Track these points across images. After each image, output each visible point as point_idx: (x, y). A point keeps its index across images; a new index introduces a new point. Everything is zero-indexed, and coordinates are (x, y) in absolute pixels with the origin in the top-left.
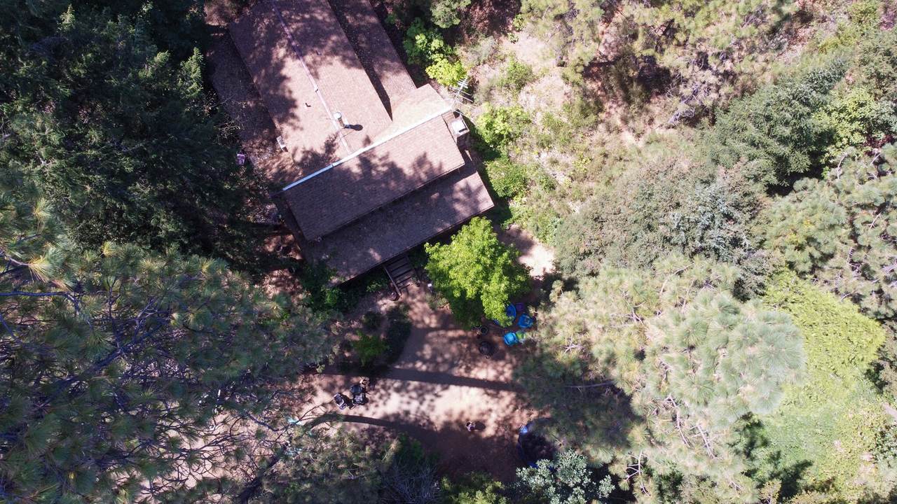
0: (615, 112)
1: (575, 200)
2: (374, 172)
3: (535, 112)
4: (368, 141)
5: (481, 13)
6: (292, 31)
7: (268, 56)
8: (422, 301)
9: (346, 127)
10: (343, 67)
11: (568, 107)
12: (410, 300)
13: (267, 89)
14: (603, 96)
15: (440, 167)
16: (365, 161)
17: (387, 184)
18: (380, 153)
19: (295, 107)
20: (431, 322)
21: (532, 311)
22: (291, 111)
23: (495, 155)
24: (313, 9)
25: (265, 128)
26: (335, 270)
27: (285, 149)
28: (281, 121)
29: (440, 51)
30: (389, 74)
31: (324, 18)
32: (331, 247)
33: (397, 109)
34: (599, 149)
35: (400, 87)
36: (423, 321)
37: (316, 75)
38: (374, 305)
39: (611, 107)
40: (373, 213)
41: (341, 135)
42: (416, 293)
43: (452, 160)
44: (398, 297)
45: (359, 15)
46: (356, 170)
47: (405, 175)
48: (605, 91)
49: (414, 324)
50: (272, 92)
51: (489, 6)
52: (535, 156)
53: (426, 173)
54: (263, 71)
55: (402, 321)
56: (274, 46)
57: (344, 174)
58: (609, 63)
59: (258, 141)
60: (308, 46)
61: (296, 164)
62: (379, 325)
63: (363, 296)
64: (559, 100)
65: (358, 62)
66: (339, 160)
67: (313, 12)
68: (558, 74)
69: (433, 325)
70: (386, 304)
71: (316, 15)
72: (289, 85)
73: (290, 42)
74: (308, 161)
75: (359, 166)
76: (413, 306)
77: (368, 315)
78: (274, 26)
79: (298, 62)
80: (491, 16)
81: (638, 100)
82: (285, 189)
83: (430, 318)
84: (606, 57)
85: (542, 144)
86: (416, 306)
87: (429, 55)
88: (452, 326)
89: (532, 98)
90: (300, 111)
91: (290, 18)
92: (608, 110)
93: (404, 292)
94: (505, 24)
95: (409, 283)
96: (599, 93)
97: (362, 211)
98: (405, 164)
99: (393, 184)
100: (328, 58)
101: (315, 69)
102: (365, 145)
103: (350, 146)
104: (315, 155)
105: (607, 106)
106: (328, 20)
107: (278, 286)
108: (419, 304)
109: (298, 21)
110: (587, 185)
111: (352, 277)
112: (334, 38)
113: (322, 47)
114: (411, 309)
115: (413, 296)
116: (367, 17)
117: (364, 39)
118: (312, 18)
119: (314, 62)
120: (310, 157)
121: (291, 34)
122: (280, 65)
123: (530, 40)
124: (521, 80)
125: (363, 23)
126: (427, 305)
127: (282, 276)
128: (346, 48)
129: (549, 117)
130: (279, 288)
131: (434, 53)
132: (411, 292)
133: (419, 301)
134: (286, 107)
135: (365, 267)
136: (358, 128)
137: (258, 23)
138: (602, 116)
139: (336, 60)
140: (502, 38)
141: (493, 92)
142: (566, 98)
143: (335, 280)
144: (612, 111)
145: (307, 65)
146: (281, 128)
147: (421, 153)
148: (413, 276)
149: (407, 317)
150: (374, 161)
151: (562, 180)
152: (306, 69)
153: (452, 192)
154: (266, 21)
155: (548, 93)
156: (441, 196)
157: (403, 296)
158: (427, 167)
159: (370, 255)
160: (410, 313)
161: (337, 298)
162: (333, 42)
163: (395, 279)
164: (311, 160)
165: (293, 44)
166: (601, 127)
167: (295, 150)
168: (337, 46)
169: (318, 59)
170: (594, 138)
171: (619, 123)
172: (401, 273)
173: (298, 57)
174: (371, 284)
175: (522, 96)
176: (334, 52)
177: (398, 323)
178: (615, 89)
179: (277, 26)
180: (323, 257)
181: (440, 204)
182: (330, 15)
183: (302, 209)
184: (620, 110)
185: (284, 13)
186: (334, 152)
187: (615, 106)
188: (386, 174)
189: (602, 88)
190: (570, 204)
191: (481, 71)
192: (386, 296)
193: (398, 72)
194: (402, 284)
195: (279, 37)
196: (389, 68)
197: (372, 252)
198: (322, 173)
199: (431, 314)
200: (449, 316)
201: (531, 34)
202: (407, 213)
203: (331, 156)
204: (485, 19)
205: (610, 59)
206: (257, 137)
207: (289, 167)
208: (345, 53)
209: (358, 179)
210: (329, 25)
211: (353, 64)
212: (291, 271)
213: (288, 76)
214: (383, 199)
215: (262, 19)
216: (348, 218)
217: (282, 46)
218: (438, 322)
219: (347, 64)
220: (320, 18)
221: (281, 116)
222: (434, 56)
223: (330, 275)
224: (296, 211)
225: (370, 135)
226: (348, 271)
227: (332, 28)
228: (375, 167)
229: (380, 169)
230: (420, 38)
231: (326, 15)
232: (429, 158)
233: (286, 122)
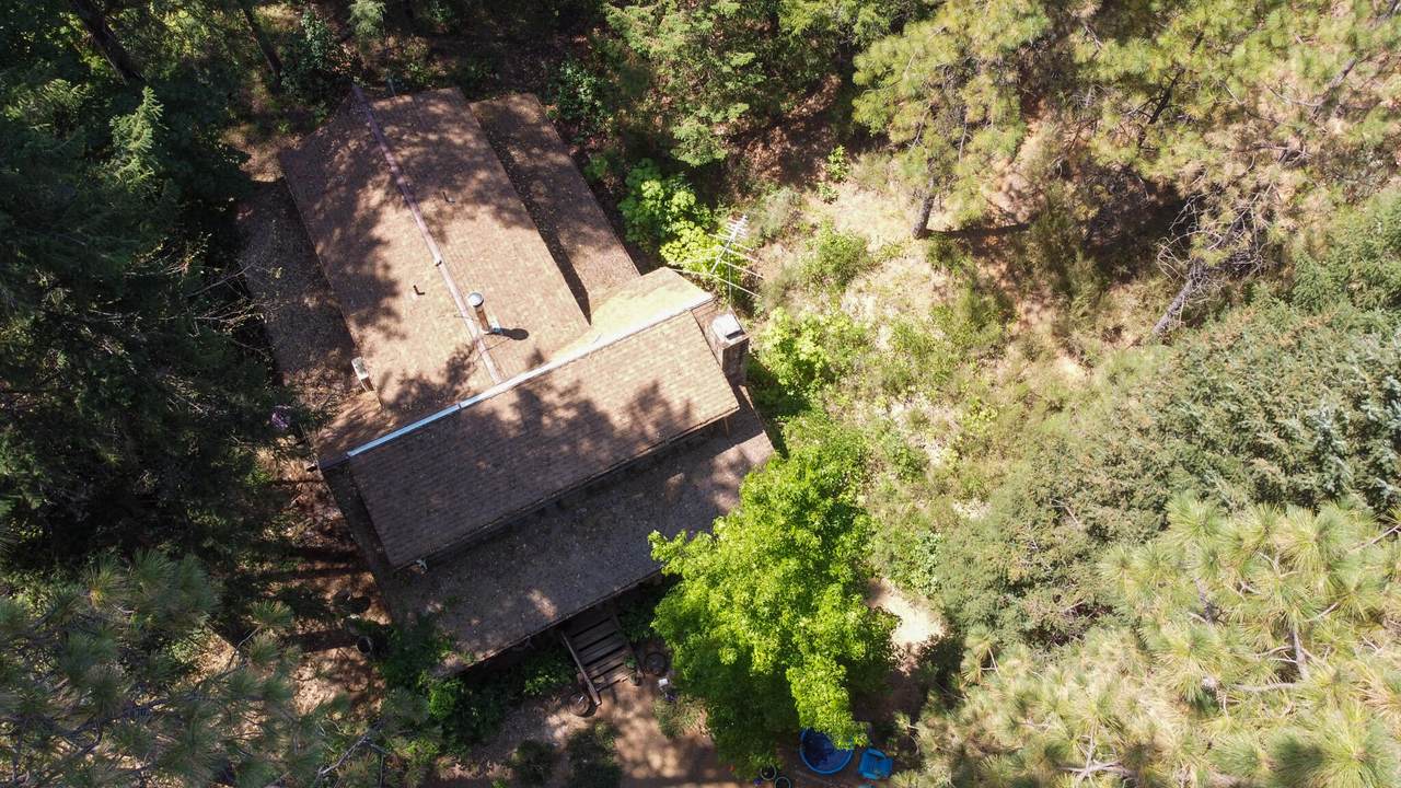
0: (1039, 320)
1: (969, 495)
2: (546, 421)
3: (876, 327)
4: (538, 358)
5: (765, 155)
6: (400, 159)
7: (350, 203)
8: (647, 715)
9: (494, 332)
10: (497, 225)
11: (943, 312)
12: (618, 713)
13: (341, 264)
14: (1011, 290)
15: (687, 413)
16: (529, 398)
17: (574, 445)
18: (562, 382)
19: (395, 294)
20: (664, 765)
21: (903, 723)
22: (387, 302)
23: (799, 406)
24: (446, 126)
25: (333, 347)
26: (452, 638)
27: (367, 381)
28: (362, 323)
29: (688, 215)
30: (589, 251)
31: (466, 142)
32: (447, 585)
33: (602, 308)
34: (1013, 390)
35: (608, 273)
36: (647, 763)
37: (441, 237)
38: (540, 725)
39: (1028, 311)
40: (542, 512)
41: (482, 347)
42: (632, 697)
43: (713, 399)
44: (592, 707)
45: (536, 151)
46: (509, 415)
47: (613, 428)
48: (1016, 279)
49: (627, 769)
50: (349, 269)
51: (781, 141)
52: (879, 411)
53: (657, 424)
54: (337, 232)
55: (602, 762)
56: (363, 186)
57: (486, 422)
58: (1021, 227)
59: (316, 373)
60: (428, 187)
61: (385, 405)
62: (548, 772)
63: (516, 705)
64: (923, 300)
65: (529, 219)
66: (476, 394)
67: (446, 131)
68: (920, 252)
69: (669, 772)
70: (565, 723)
71: (451, 136)
72: (385, 254)
73: (394, 177)
74: (410, 399)
75: (515, 406)
76: (625, 729)
77: (526, 747)
78: (367, 153)
79: (407, 213)
80: (784, 159)
81: (1088, 287)
82: (352, 453)
83: (664, 756)
84: (1013, 216)
85: (894, 384)
86: (632, 728)
87: (668, 224)
88: (710, 773)
89: (869, 302)
90: (404, 304)
91: (399, 140)
92: (1024, 317)
93: (607, 695)
94: (811, 169)
95: (619, 676)
96: (1004, 284)
97: (519, 501)
98: (613, 403)
99: (586, 445)
100: (468, 209)
101: (441, 225)
102: (531, 367)
103: (499, 369)
104: (424, 386)
105: (1020, 308)
106: (473, 145)
107: (335, 681)
108: (638, 723)
109: (415, 145)
110: (992, 465)
111: (491, 653)
112: (482, 175)
113: (458, 189)
114: (622, 735)
115: (627, 706)
116: (551, 155)
117: (541, 190)
118: (441, 141)
119: (440, 213)
120: (413, 390)
121: (398, 164)
122: (373, 218)
123: (861, 196)
124: (847, 266)
125: (541, 164)
126: (655, 726)
127: (343, 660)
128: (504, 193)
129: (904, 331)
130: (335, 687)
131: (676, 219)
132: (621, 695)
133: (639, 716)
134: (375, 296)
135: (520, 631)
136: (519, 334)
137: (337, 147)
138: (1014, 328)
139: (484, 213)
140: (808, 194)
141: (791, 293)
142: (936, 296)
143: (451, 660)
144: (1033, 318)
145: (425, 218)
146: (362, 338)
147: (648, 381)
148: (629, 659)
149: (613, 753)
150: (549, 397)
151: (938, 457)
152: (422, 225)
153: (712, 469)
154: (352, 144)
155: (900, 289)
156: (688, 479)
157: (604, 705)
158: (658, 410)
159: (532, 604)
160: (619, 744)
161: (452, 700)
162: (481, 181)
163: (587, 666)
164: (416, 398)
165: (401, 181)
166: (1012, 350)
167: (386, 377)
168: (487, 189)
169: (448, 209)
170: (1001, 371)
171: (1049, 342)
172: (600, 653)
173: (407, 204)
174: (533, 676)
175: (850, 297)
176: (480, 198)
177: (591, 767)
178: (1036, 271)
179: (373, 152)
180: (430, 609)
181: (685, 496)
182: (478, 138)
183: (386, 496)
184: (1049, 315)
185: (388, 130)
186: (466, 379)
187: (1037, 307)
188: (572, 424)
189: (1010, 274)
190: (958, 507)
191: (766, 256)
192: (567, 703)
193: (607, 247)
194: (601, 680)
195: (375, 171)
196: (588, 240)
197: (536, 596)
198: (437, 422)
199: (665, 746)
200: (706, 750)
201: (863, 186)
202: (615, 515)
203: (457, 387)
204: (773, 164)
205: (1021, 218)
206: (315, 365)
207: (371, 415)
208: (503, 202)
209: (512, 433)
210: (475, 153)
211: (517, 220)
212: (363, 648)
213: (385, 238)
214: (562, 479)
215: (345, 141)
216: (484, 517)
217: (378, 185)
218: (681, 764)
219: (503, 220)
220: (458, 141)
221: (364, 313)
222: (675, 226)
223: (440, 648)
224: (373, 499)
225: (543, 348)
226: (483, 639)
227: (480, 159)
228: (548, 409)
229: (561, 413)
230: (651, 188)
231: (469, 136)
232: (664, 392)
233: (373, 325)
